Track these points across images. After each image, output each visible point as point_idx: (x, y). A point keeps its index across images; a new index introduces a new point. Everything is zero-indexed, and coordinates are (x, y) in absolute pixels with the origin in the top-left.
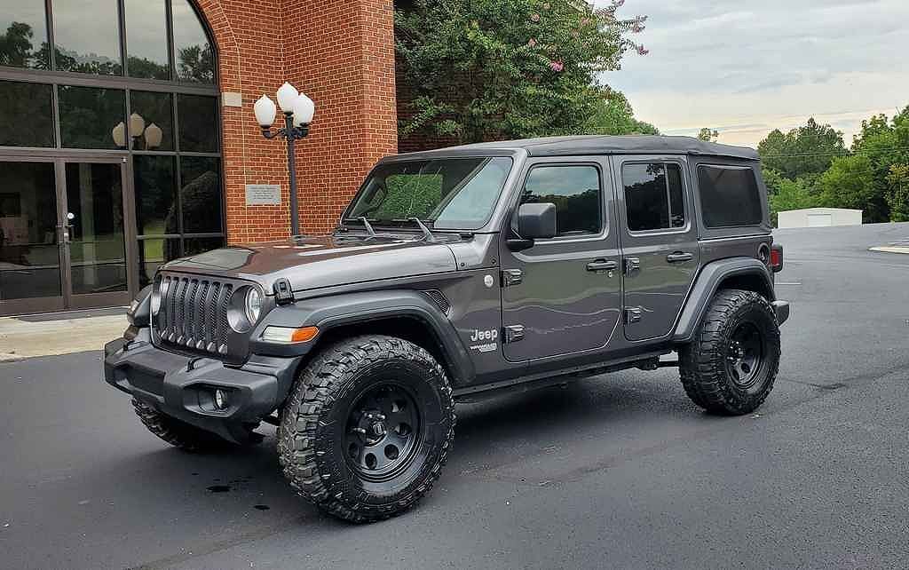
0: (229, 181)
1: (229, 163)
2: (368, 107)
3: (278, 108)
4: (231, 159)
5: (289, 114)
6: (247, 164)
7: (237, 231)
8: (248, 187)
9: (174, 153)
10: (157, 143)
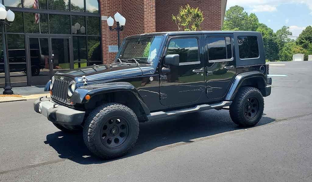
0: (104, 45)
1: (103, 39)
2: (145, 20)
3: (115, 20)
4: (104, 37)
5: (118, 22)
6: (109, 39)
7: (106, 61)
8: (109, 46)
9: (86, 35)
10: (84, 32)
